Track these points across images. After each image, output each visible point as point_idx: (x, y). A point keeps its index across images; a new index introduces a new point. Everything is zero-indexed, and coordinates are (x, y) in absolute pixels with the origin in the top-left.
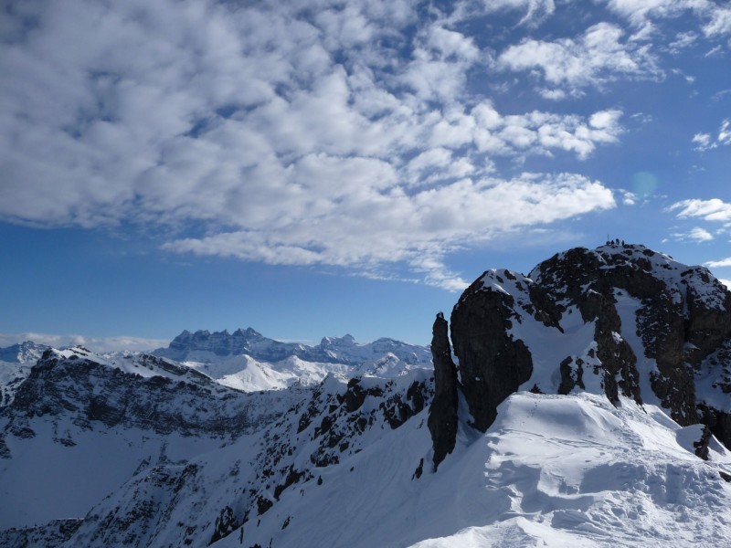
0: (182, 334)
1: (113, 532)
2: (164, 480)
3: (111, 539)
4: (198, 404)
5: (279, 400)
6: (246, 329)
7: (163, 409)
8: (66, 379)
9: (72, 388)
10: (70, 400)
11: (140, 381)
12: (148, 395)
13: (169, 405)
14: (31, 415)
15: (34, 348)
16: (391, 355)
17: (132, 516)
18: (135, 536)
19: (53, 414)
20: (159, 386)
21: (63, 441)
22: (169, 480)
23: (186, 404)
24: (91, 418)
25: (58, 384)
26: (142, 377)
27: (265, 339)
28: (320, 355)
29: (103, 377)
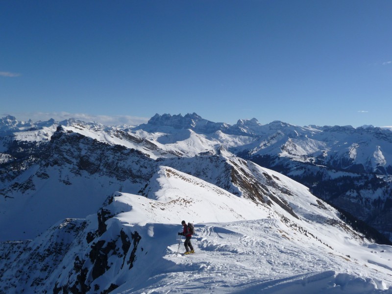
0: (155, 116)
1: (35, 262)
2: (72, 228)
3: (33, 267)
4: (142, 163)
5: (189, 164)
6: (192, 114)
7: (122, 165)
8: (66, 145)
9: (69, 150)
10: (68, 158)
11: (109, 147)
12: (113, 156)
13: (125, 163)
14: (47, 165)
15: (75, 122)
16: (279, 131)
17: (47, 253)
18: (48, 266)
19: (59, 165)
20: (120, 151)
21: (64, 182)
22: (75, 228)
23: (134, 163)
24: (80, 168)
25: (62, 147)
26: (110, 145)
27: (203, 120)
28: (236, 130)
29: (87, 144)
